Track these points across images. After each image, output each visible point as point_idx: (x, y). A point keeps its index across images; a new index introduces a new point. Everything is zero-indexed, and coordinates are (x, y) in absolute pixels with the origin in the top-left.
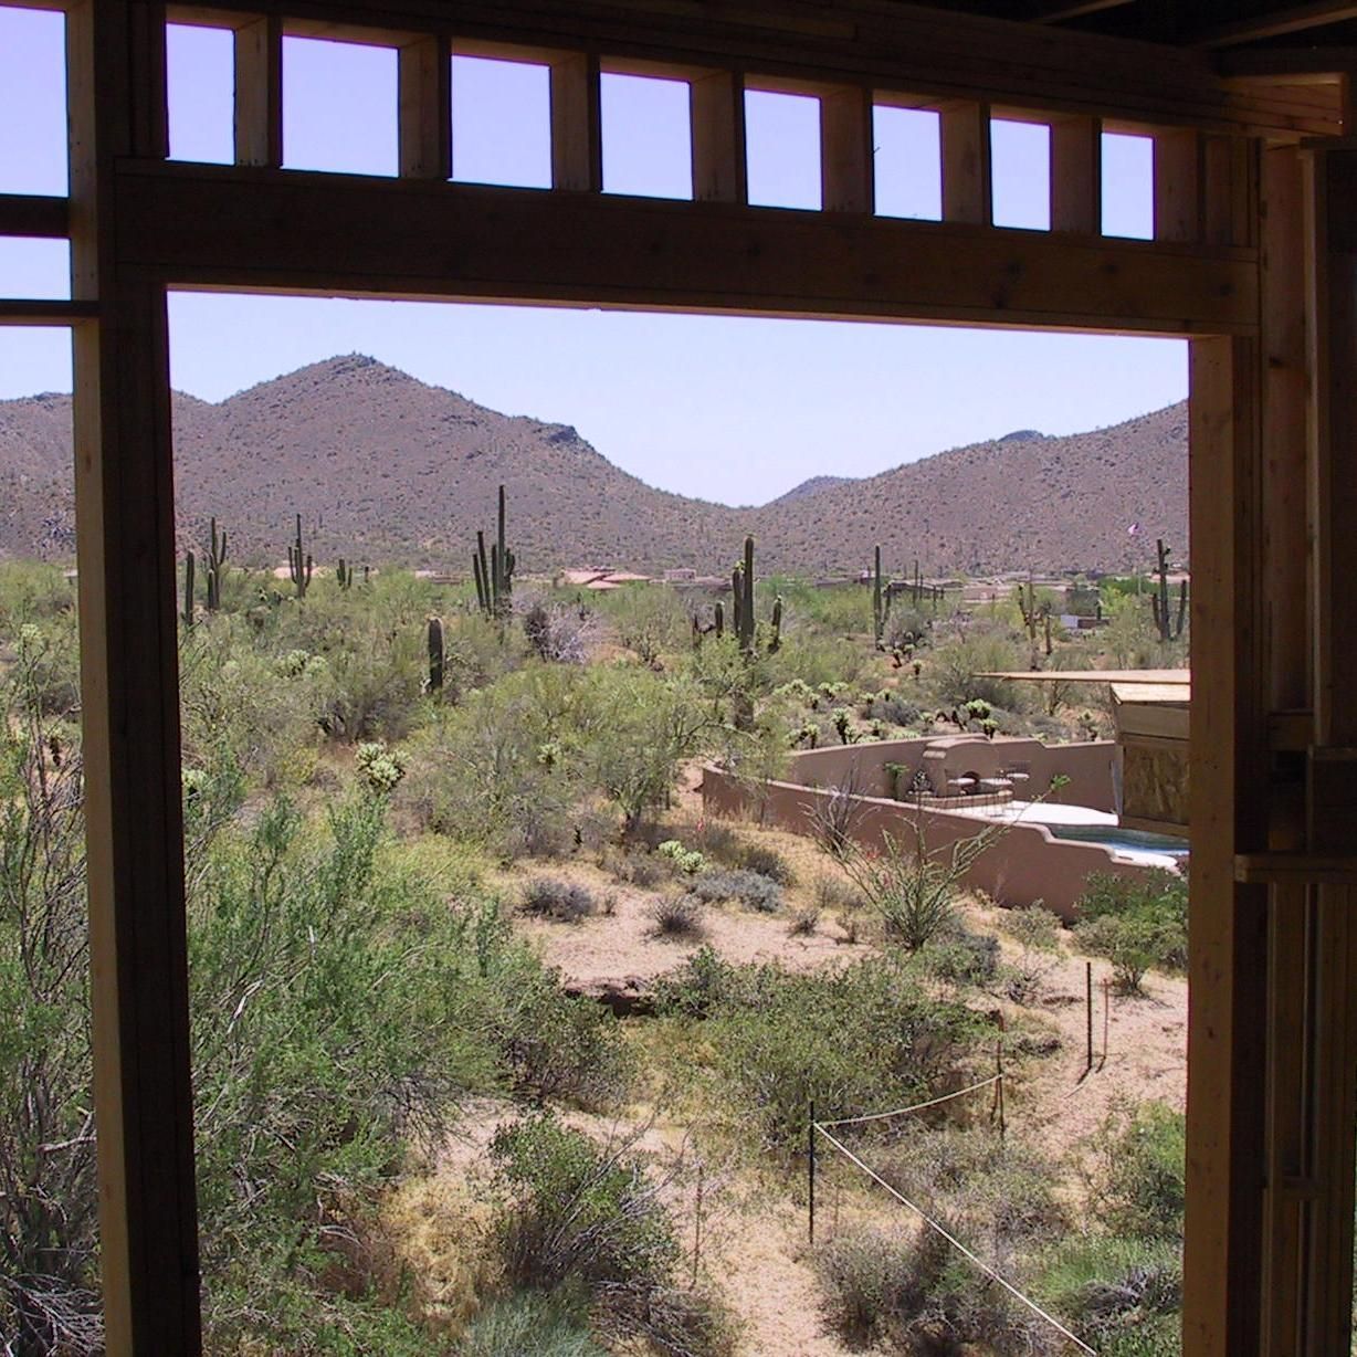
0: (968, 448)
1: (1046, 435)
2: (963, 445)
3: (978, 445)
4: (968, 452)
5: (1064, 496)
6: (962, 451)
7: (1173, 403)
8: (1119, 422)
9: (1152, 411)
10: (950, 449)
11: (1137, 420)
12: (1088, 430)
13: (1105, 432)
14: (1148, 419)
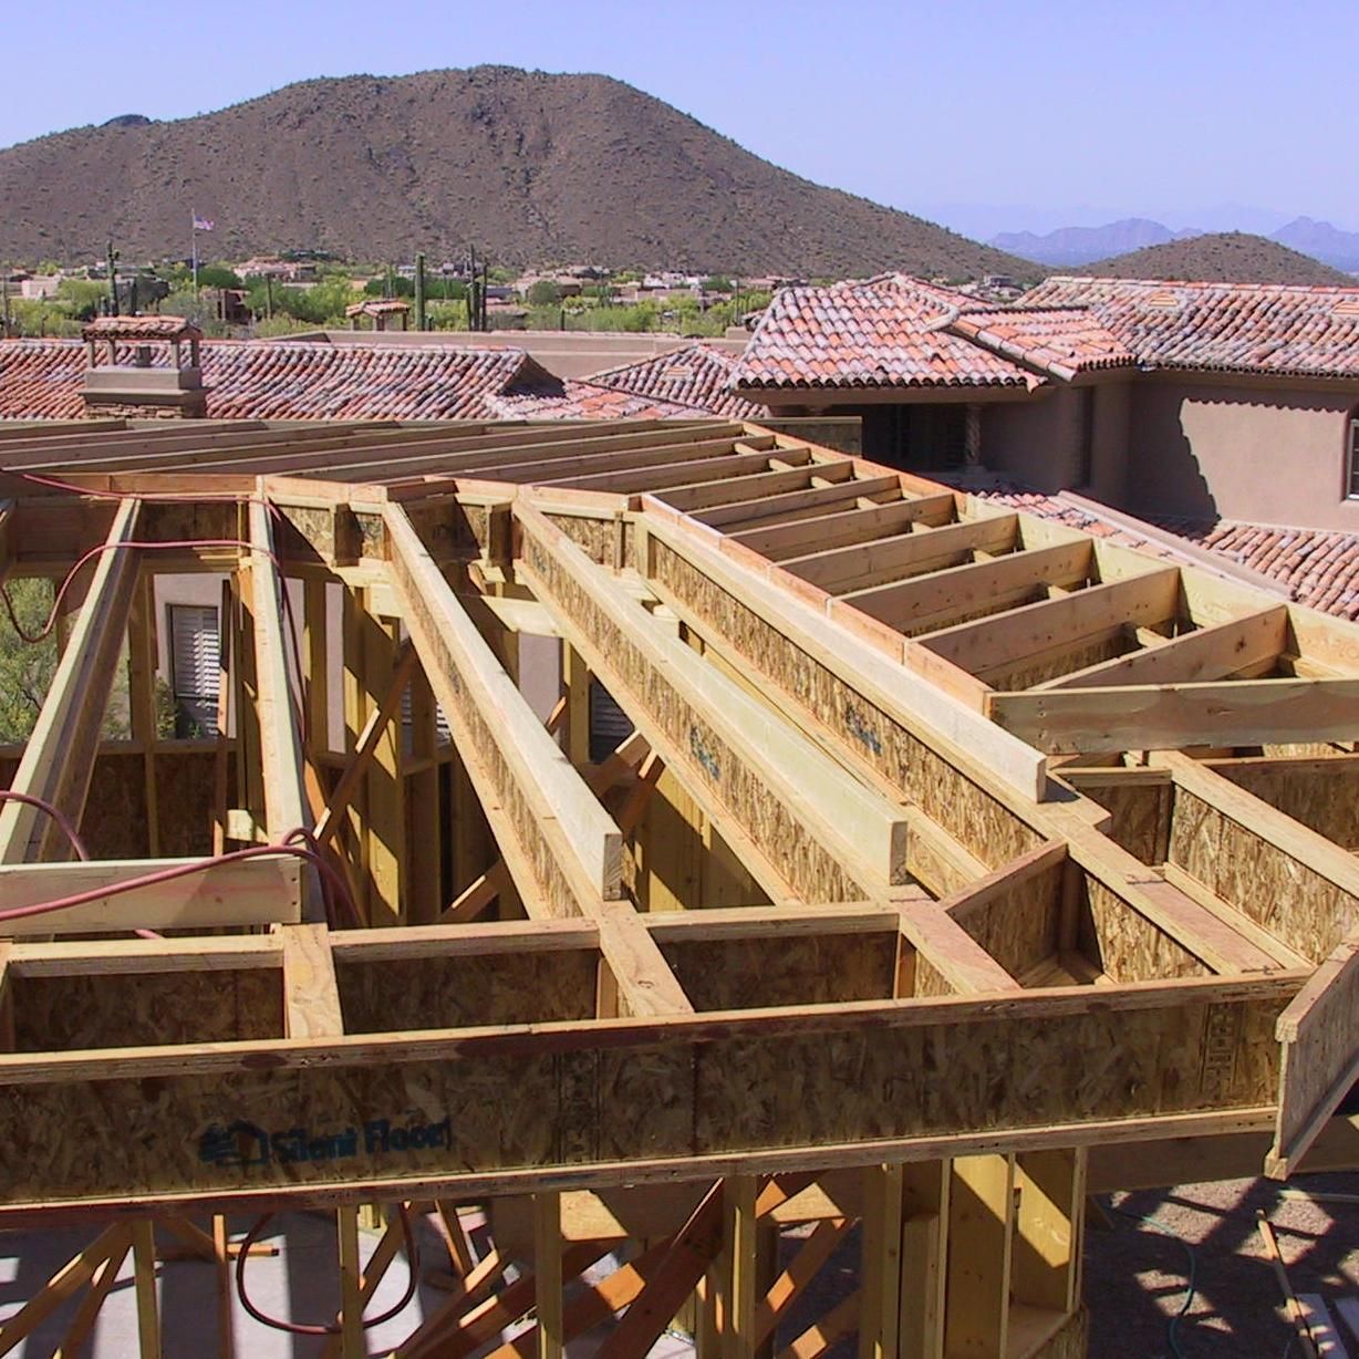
0: (65, 133)
1: (152, 120)
2: (60, 130)
3: (76, 130)
4: (66, 137)
5: (167, 183)
6: (61, 136)
7: (275, 89)
8: (221, 108)
9: (255, 97)
10: (47, 134)
11: (240, 106)
12: (190, 116)
13: (207, 118)
14: (252, 105)
